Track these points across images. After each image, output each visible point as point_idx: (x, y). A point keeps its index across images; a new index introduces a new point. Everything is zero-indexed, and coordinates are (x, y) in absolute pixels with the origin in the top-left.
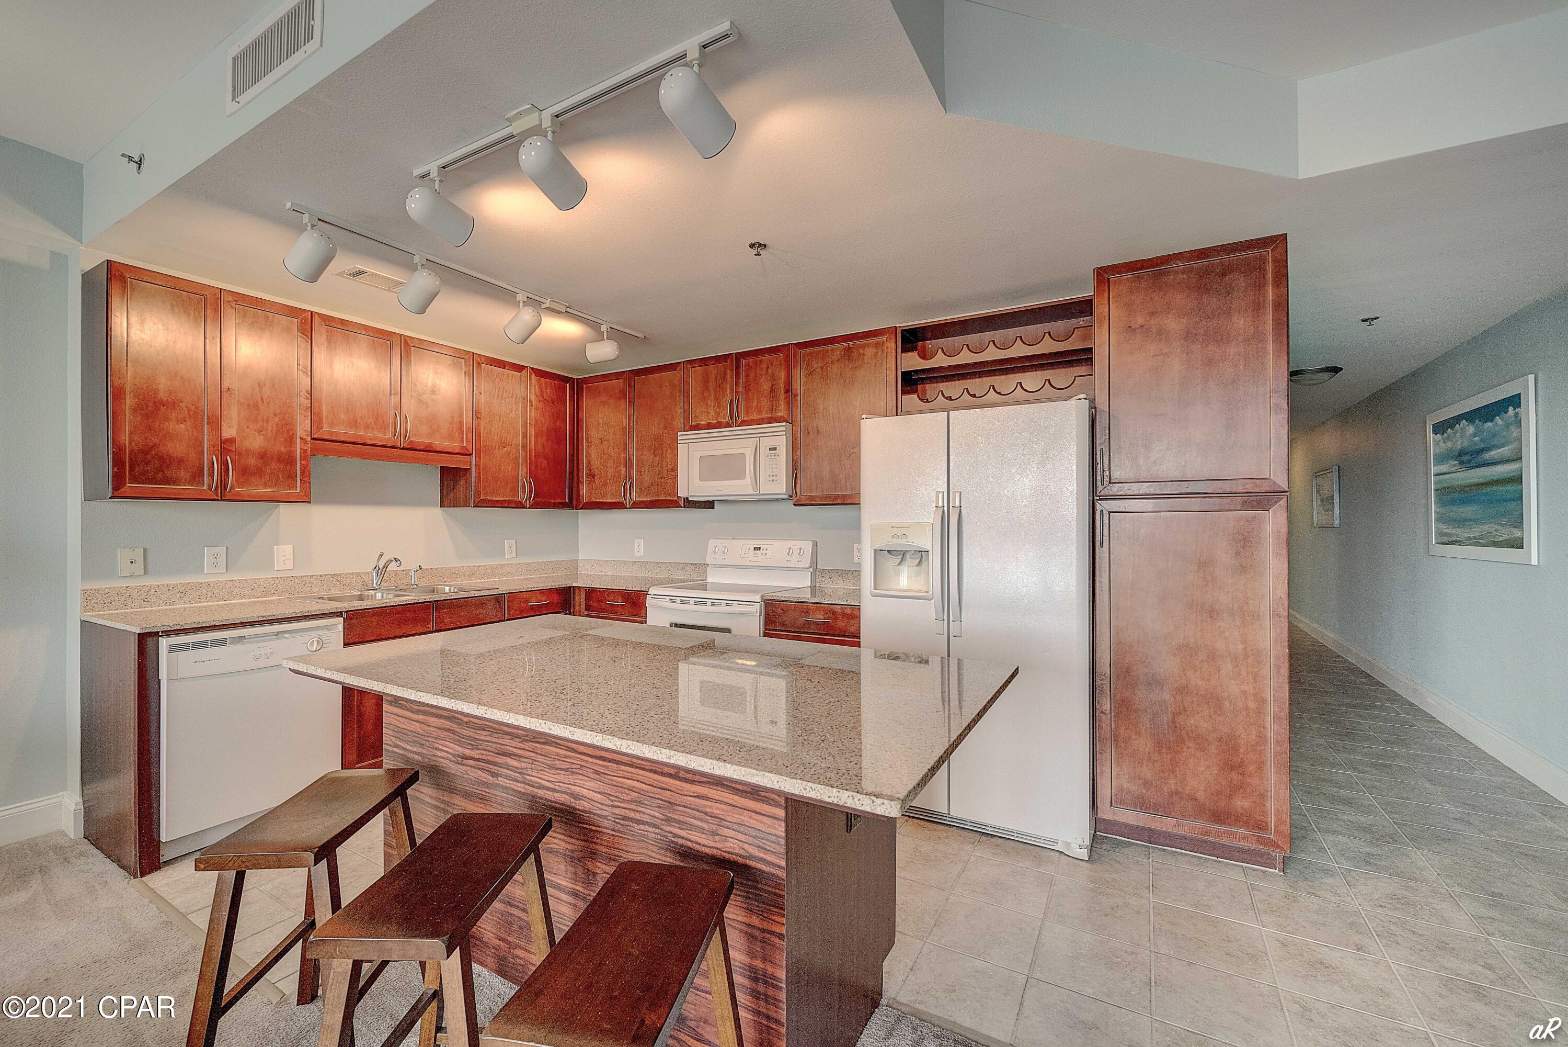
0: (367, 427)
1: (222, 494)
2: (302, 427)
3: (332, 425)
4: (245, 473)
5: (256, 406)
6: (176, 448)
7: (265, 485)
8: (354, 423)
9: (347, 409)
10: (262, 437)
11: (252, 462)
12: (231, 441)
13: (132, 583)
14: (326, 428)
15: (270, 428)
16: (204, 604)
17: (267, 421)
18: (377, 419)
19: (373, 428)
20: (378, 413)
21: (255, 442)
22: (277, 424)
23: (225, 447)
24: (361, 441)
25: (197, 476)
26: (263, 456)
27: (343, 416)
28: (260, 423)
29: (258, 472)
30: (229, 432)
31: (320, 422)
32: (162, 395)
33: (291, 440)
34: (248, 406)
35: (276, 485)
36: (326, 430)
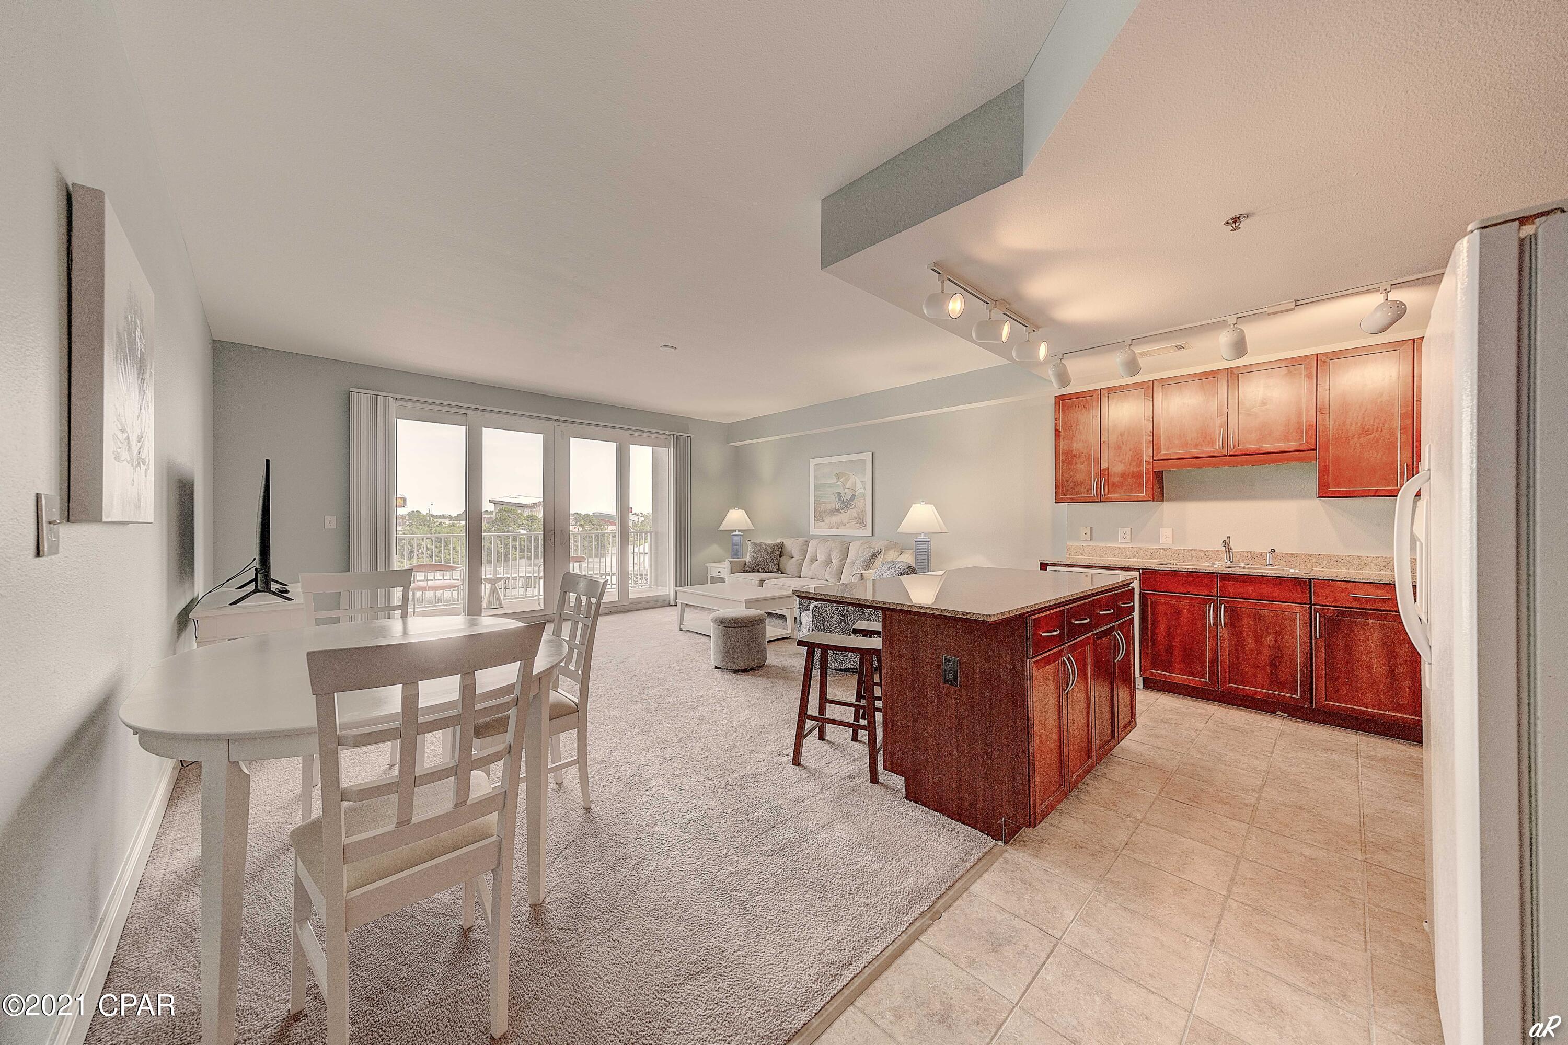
0: (1196, 445)
1: (1101, 498)
2: (1147, 454)
3: (1168, 449)
4: (1114, 486)
5: (1119, 448)
6: (1080, 477)
7: (1125, 492)
8: (1186, 445)
9: (1180, 436)
10: (1123, 465)
11: (1117, 479)
12: (1105, 470)
13: (1085, 544)
14: (1164, 452)
15: (1127, 459)
16: (1118, 559)
17: (1126, 455)
18: (1205, 438)
19: (1202, 445)
20: (1206, 433)
21: (1119, 468)
22: (1132, 456)
23: (1103, 473)
24: (1190, 456)
25: (1089, 490)
26: (1123, 475)
27: (1176, 442)
28: (1122, 456)
29: (1121, 485)
30: (1104, 465)
31: (1159, 450)
32: (1074, 452)
33: (1140, 464)
34: (1115, 448)
35: (1131, 492)
36: (1163, 454)
